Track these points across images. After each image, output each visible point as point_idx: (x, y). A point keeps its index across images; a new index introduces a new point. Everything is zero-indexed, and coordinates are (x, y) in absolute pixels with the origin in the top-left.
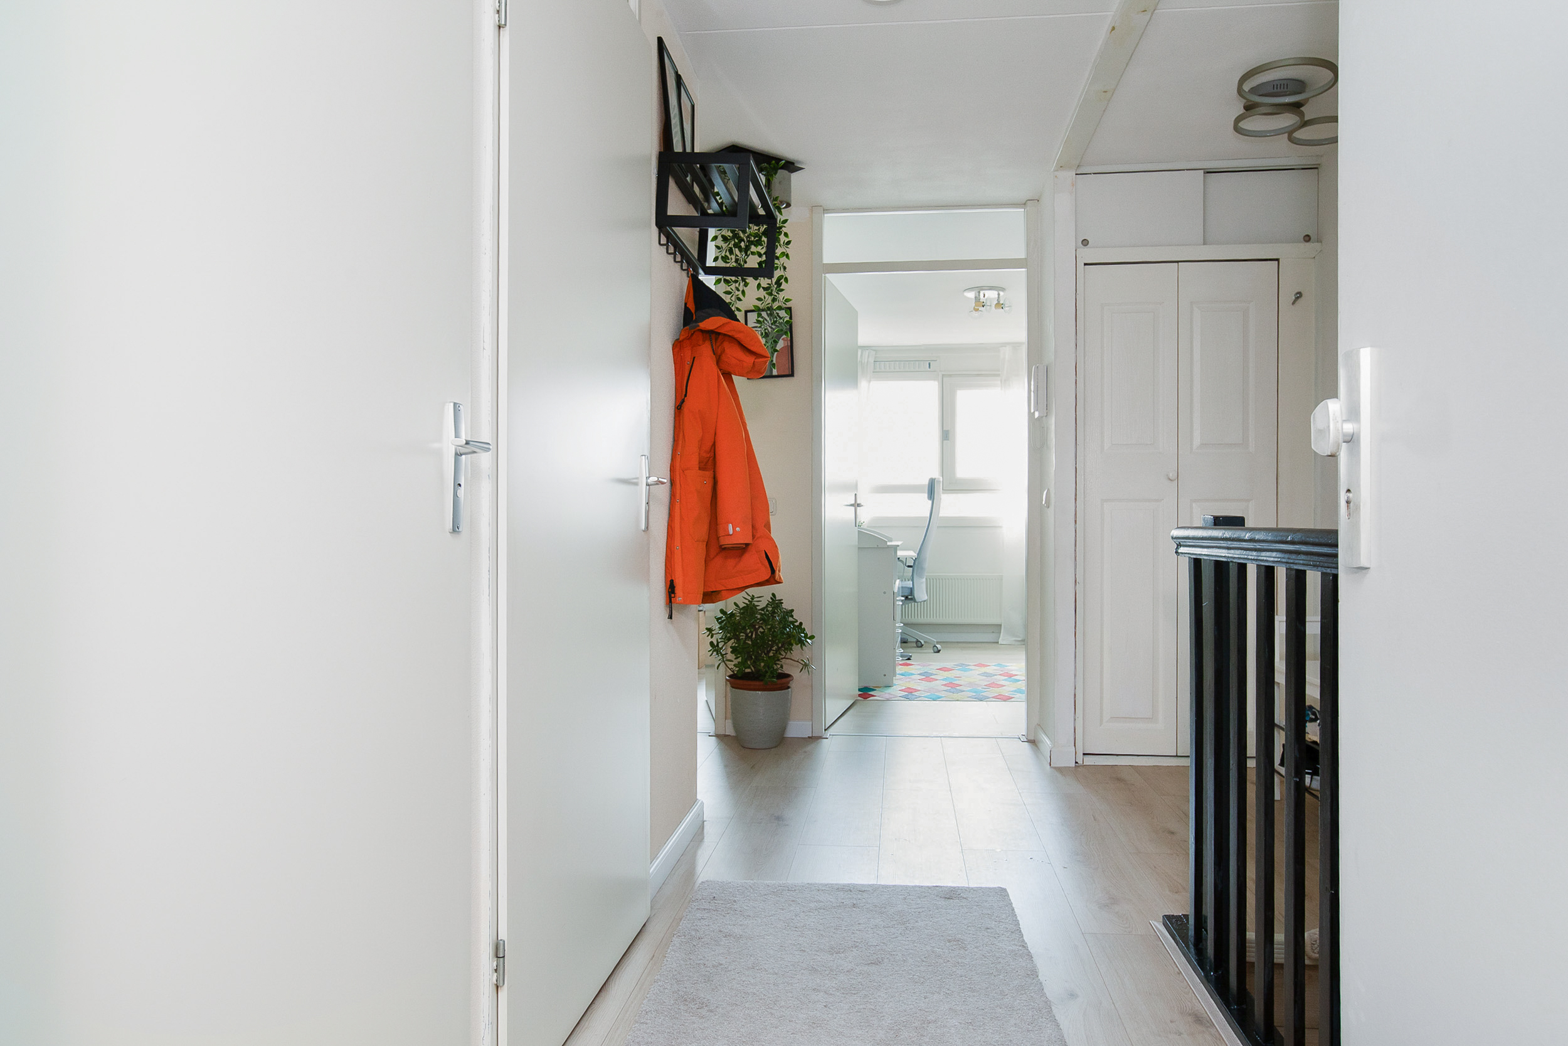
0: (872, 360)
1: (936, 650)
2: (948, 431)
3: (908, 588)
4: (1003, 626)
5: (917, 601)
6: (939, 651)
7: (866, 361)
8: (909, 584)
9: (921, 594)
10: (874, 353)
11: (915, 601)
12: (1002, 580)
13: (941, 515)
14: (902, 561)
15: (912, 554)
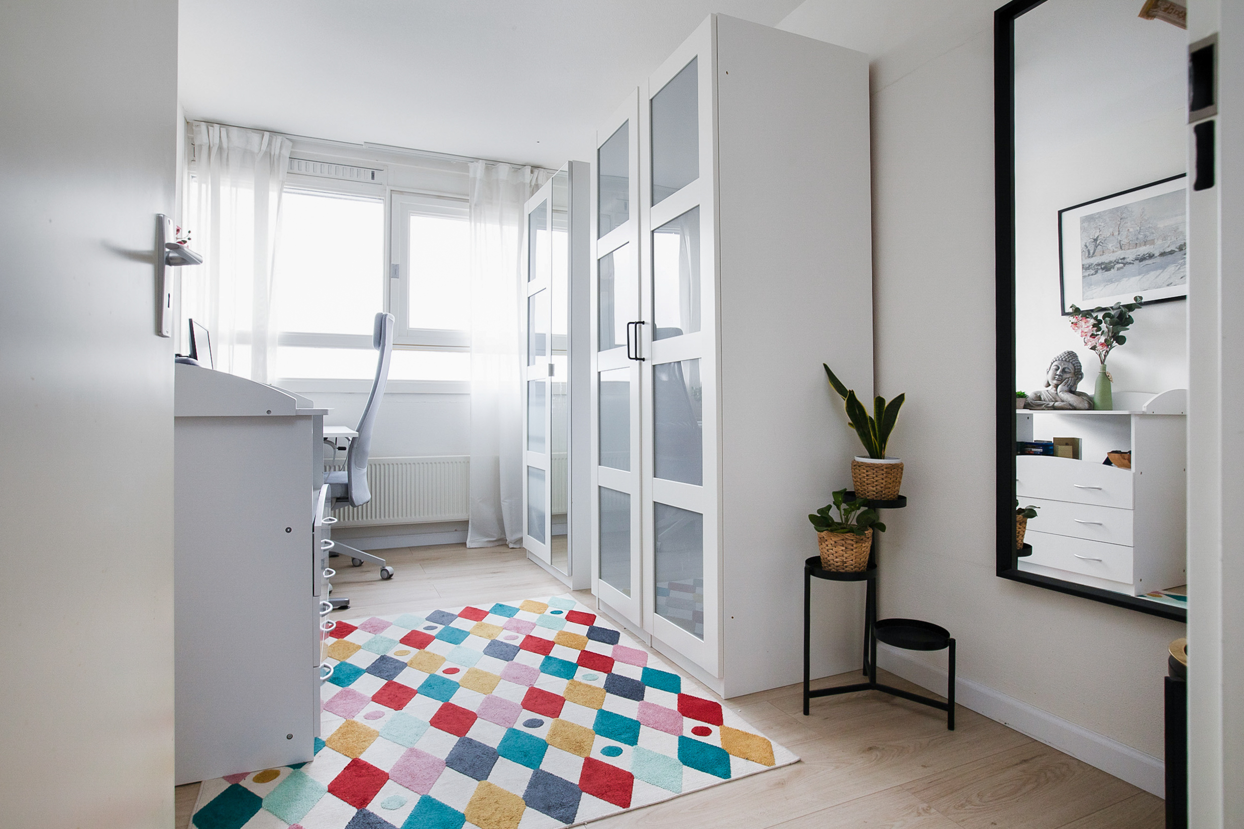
0: (286, 153)
1: (386, 576)
2: (397, 265)
3: (341, 485)
4: (470, 522)
5: (356, 504)
6: (389, 577)
7: (277, 152)
8: (341, 476)
9: (361, 493)
10: (291, 144)
11: (353, 505)
12: (468, 462)
13: (389, 378)
14: (330, 443)
15: (352, 432)
